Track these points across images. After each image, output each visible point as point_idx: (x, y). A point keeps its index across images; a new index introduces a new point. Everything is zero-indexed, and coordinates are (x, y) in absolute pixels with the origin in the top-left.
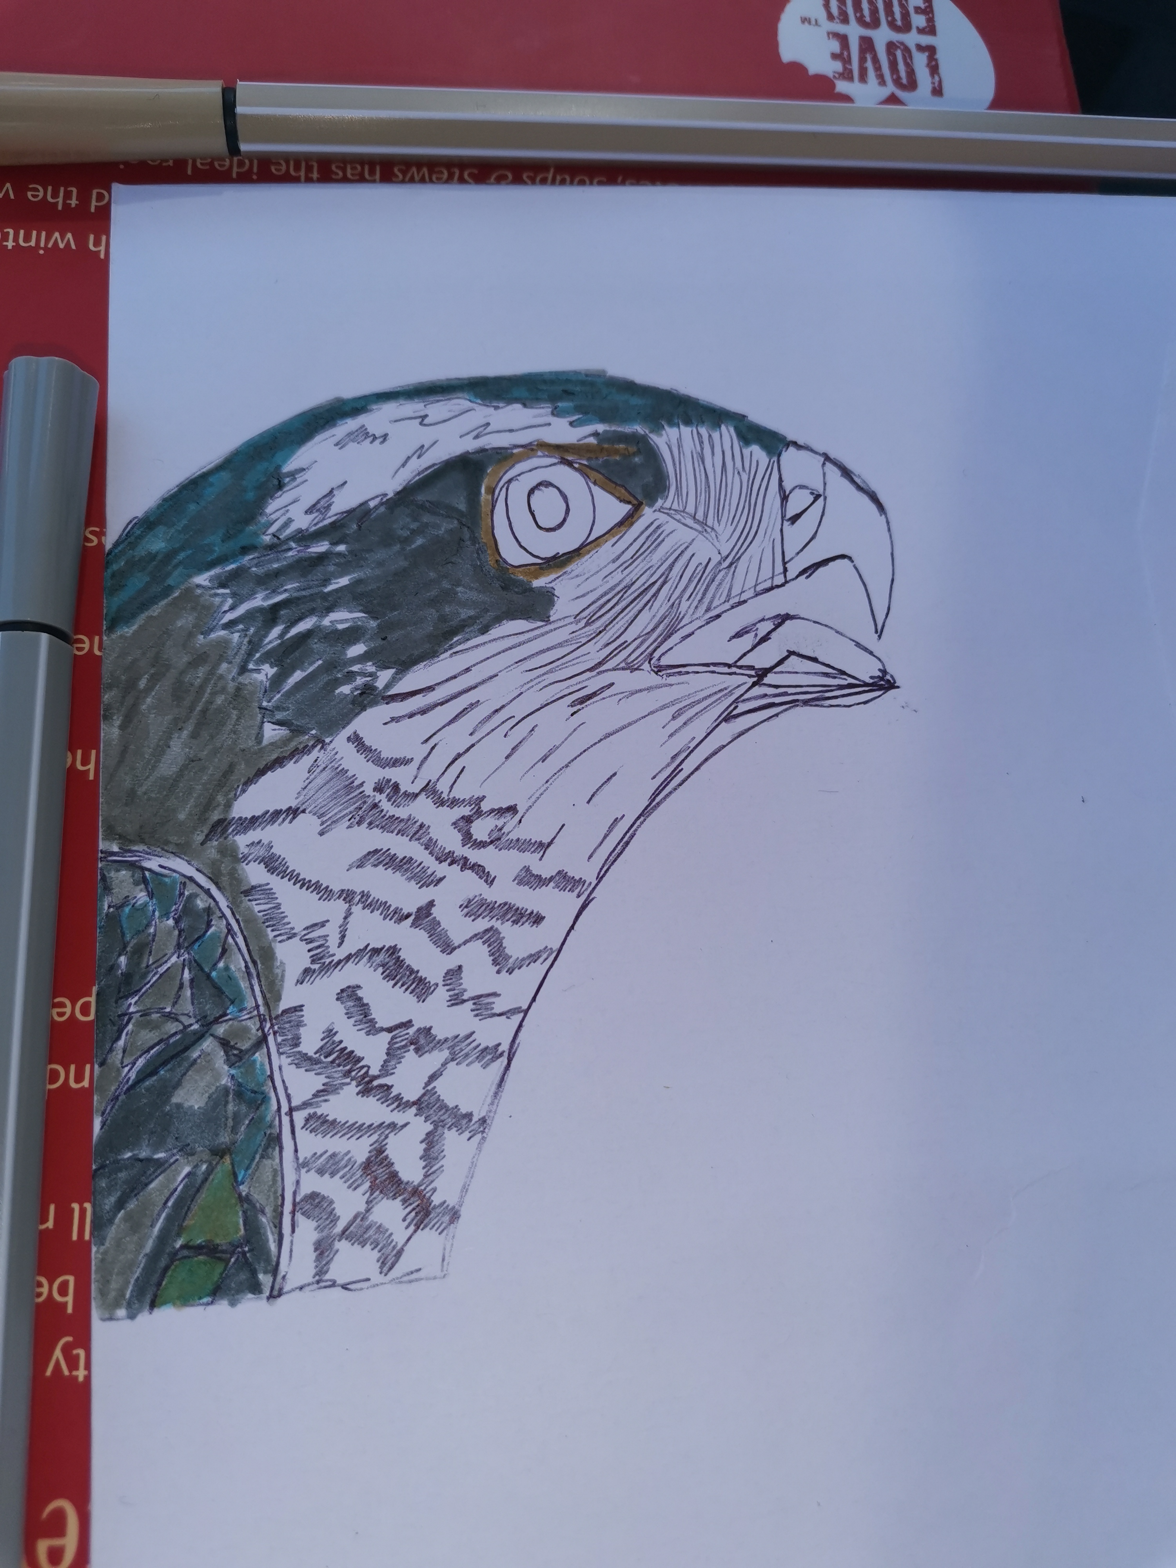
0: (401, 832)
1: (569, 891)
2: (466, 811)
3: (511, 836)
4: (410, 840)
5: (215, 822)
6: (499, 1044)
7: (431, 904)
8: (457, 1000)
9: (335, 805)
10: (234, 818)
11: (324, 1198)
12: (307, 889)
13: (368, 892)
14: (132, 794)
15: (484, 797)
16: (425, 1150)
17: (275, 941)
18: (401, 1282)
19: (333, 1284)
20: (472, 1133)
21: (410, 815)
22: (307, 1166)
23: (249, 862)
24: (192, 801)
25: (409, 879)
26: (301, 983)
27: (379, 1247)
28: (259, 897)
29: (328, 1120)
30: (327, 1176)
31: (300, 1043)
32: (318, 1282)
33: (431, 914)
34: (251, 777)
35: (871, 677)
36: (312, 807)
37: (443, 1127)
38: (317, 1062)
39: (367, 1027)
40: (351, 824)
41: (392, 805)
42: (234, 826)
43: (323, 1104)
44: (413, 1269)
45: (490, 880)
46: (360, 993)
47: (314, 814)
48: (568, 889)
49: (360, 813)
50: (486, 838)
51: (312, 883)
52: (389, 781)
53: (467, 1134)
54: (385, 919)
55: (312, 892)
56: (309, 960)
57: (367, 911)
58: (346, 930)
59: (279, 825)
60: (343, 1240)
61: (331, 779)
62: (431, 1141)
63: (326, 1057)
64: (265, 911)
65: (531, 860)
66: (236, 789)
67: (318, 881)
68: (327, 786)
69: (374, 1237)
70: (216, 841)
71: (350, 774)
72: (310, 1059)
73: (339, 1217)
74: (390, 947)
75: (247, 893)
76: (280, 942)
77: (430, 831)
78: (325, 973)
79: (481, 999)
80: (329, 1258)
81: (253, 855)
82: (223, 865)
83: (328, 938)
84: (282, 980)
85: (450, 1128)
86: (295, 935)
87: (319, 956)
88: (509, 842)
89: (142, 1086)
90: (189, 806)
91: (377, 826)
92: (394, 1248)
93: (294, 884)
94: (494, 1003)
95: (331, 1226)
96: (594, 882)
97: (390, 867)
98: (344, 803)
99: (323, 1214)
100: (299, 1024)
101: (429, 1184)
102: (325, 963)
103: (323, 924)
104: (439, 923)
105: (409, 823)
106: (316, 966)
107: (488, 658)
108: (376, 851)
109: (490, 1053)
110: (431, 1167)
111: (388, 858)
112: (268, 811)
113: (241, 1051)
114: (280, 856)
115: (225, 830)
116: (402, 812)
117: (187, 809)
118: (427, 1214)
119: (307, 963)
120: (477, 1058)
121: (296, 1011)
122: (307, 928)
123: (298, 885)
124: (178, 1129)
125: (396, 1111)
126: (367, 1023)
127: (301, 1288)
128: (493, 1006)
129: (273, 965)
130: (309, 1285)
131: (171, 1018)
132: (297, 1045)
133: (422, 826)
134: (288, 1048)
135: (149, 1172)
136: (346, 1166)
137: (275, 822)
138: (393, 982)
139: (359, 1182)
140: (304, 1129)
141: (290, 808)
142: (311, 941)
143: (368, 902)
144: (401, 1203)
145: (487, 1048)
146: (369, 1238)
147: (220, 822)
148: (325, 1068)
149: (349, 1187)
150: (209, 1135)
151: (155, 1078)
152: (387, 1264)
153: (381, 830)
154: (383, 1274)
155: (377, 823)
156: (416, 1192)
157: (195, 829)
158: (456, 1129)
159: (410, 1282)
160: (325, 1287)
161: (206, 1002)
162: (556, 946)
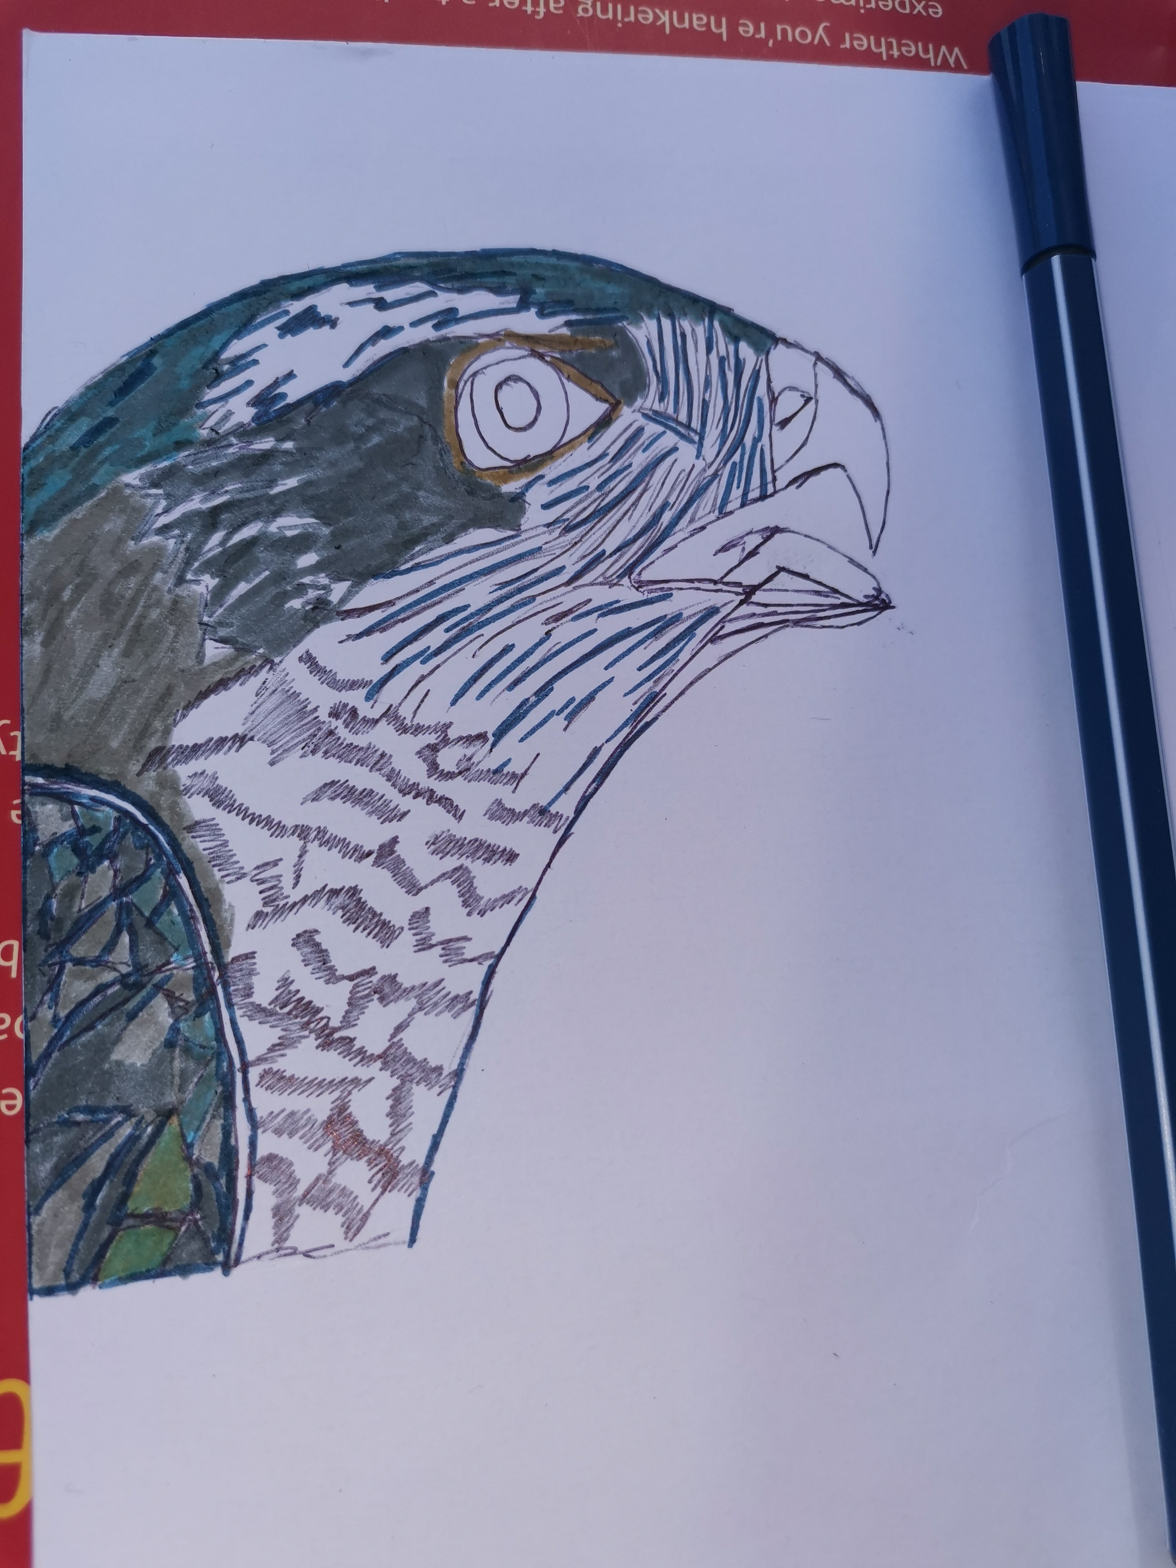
0: (360, 762)
1: (545, 826)
2: (432, 739)
3: (481, 767)
4: (371, 771)
5: (153, 751)
6: (471, 992)
7: (395, 840)
8: (424, 945)
9: (286, 731)
10: (174, 746)
11: (282, 1160)
12: (257, 825)
13: (325, 827)
14: (57, 718)
15: (451, 723)
16: (391, 1107)
17: (222, 882)
18: (368, 1248)
19: (294, 1252)
20: (442, 1088)
21: (370, 743)
22: (263, 1126)
23: (192, 794)
24: (126, 727)
25: (370, 813)
26: (253, 928)
27: (343, 1211)
28: (204, 833)
29: (285, 1077)
30: (285, 1136)
31: (253, 993)
32: (278, 1250)
33: (395, 852)
34: (192, 700)
35: (866, 596)
36: (261, 734)
37: (411, 1081)
38: (272, 1013)
39: (326, 975)
40: (305, 752)
41: (350, 732)
42: (174, 755)
43: (280, 1059)
44: (381, 1233)
45: (459, 815)
46: (318, 938)
47: (264, 742)
48: (544, 824)
49: (314, 740)
50: (454, 769)
51: (263, 818)
52: (345, 705)
53: (437, 1089)
54: (343, 857)
55: (263, 827)
56: (262, 903)
57: (324, 849)
58: (301, 869)
59: (225, 754)
60: (305, 1204)
61: (282, 703)
62: (397, 1097)
63: (281, 1008)
64: (210, 849)
65: (503, 792)
66: (176, 714)
67: (269, 816)
68: (278, 711)
69: (337, 1201)
70: (154, 771)
71: (302, 697)
72: (264, 1010)
73: (299, 1180)
74: (351, 888)
75: (190, 828)
76: (228, 883)
77: (391, 760)
78: (279, 917)
79: (450, 944)
80: (289, 1225)
81: (197, 787)
82: (163, 798)
83: (281, 879)
84: (232, 924)
85: (418, 1083)
86: (244, 875)
87: (271, 898)
88: (479, 773)
89: (78, 1043)
90: (122, 733)
91: (334, 755)
92: (359, 1212)
93: (243, 819)
94: (464, 948)
95: (290, 1190)
96: (572, 816)
97: (348, 800)
98: (297, 730)
99: (282, 1177)
100: (251, 973)
101: (397, 1143)
102: (278, 905)
103: (275, 863)
104: (403, 862)
105: (369, 752)
106: (269, 909)
107: (454, 570)
108: (333, 783)
109: (459, 1002)
110: (398, 1126)
111: (347, 791)
112: (211, 739)
113: (187, 1003)
114: (226, 788)
115: (164, 759)
116: (360, 740)
117: (120, 736)
118: (394, 1176)
119: (259, 906)
120: (447, 1007)
121: (247, 958)
122: (258, 867)
123: (247, 820)
124: (118, 1089)
125: (360, 1064)
126: (326, 970)
127: (259, 1257)
128: (464, 951)
129: (221, 908)
130: (268, 1253)
131: (108, 967)
132: (249, 995)
133: (383, 755)
134: (239, 999)
135: (88, 1136)
136: (305, 1126)
137: (220, 750)
138: (354, 926)
139: (321, 1141)
140: (259, 1086)
141: (236, 735)
142: (262, 882)
143: (325, 839)
144: (366, 1164)
145: (457, 997)
146: (333, 1200)
147: (158, 750)
148: (281, 1019)
149: (310, 1148)
150: (153, 1095)
151: (91, 1033)
152: (352, 1229)
153: (338, 760)
154: (348, 1240)
155: (334, 752)
156: (382, 1151)
157: (130, 758)
158: (425, 1083)
159: (380, 1246)
160: (285, 1255)
161: (147, 949)
162: (531, 886)
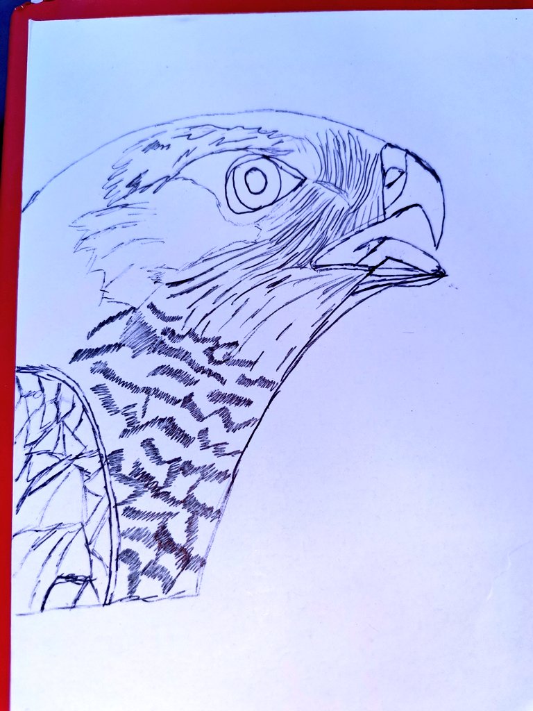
0: (176, 356)
1: (266, 388)
2: (211, 345)
3: (235, 358)
4: (181, 360)
6: (228, 470)
7: (192, 395)
8: (205, 446)
9: (141, 342)
10: (87, 349)
11: (133, 552)
12: (126, 387)
13: (158, 388)
15: (220, 337)
16: (188, 527)
18: (174, 598)
19: (138, 598)
20: (213, 518)
21: (181, 347)
22: (125, 535)
23: (95, 372)
25: (180, 381)
26: (122, 437)
27: (163, 579)
28: (100, 391)
29: (136, 511)
30: (135, 540)
32: (130, 597)
33: (191, 400)
35: (432, 271)
36: (129, 343)
37: (197, 515)
38: (130, 479)
39: (157, 461)
40: (149, 352)
41: (171, 341)
42: (87, 353)
43: (133, 502)
44: (181, 591)
45: (223, 382)
46: (153, 442)
47: (130, 347)
48: (265, 386)
49: (154, 346)
50: (221, 359)
51: (128, 383)
52: (169, 329)
53: (210, 519)
54: (167, 403)
55: (128, 388)
56: (126, 425)
57: (158, 399)
58: (146, 408)
59: (111, 352)
60: (144, 575)
61: (139, 328)
62: (190, 522)
63: (135, 477)
64: (103, 398)
65: (245, 371)
67: (131, 383)
68: (136, 332)
69: (160, 573)
70: (78, 361)
71: (148, 325)
72: (126, 478)
73: (141, 562)
74: (170, 418)
76: (111, 415)
77: (191, 355)
78: (135, 432)
79: (218, 446)
80: (136, 585)
81: (97, 369)
83: (136, 413)
85: (201, 515)
86: (119, 411)
87: (131, 423)
88: (234, 361)
91: (163, 353)
92: (170, 580)
93: (119, 384)
94: (225, 448)
95: (137, 567)
96: (280, 383)
97: (170, 375)
98: (145, 341)
99: (133, 561)
100: (121, 459)
101: (190, 546)
102: (135, 426)
103: (134, 406)
104: (196, 405)
105: (180, 351)
106: (130, 428)
107: (223, 263)
108: (162, 367)
109: (223, 475)
110: (191, 537)
111: (169, 370)
112: (105, 346)
113: (90, 473)
114: (111, 369)
115: (82, 355)
116: (176, 346)
118: (188, 561)
119: (125, 427)
120: (216, 478)
121: (119, 452)
122: (125, 408)
123: (121, 385)
125: (172, 505)
126: (157, 458)
127: (121, 600)
130: (125, 598)
131: (53, 456)
132: (120, 470)
133: (187, 353)
134: (115, 472)
136: (145, 535)
137: (109, 351)
138: (171, 437)
139: (152, 544)
140: (123, 515)
141: (117, 343)
142: (127, 415)
143: (158, 393)
144: (175, 555)
145: (221, 473)
146: (157, 574)
147: (80, 351)
148: (134, 482)
149: (147, 547)
152: (167, 588)
153: (165, 355)
154: (165, 593)
155: (163, 351)
156: (183, 549)
158: (204, 516)
159: (179, 598)
160: (134, 600)
162: (259, 417)
